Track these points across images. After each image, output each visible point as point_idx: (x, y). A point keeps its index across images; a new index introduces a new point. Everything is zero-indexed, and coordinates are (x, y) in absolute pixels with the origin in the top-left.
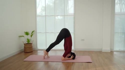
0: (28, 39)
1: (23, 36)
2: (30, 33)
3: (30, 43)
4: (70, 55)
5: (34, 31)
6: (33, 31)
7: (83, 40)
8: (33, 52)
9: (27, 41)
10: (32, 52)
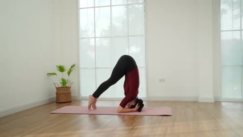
0: (63, 80)
1: (55, 74)
2: (67, 68)
3: (67, 86)
4: (134, 104)
5: (74, 65)
6: (72, 64)
7: (162, 80)
8: (72, 102)
9: (62, 82)
10: (70, 102)
